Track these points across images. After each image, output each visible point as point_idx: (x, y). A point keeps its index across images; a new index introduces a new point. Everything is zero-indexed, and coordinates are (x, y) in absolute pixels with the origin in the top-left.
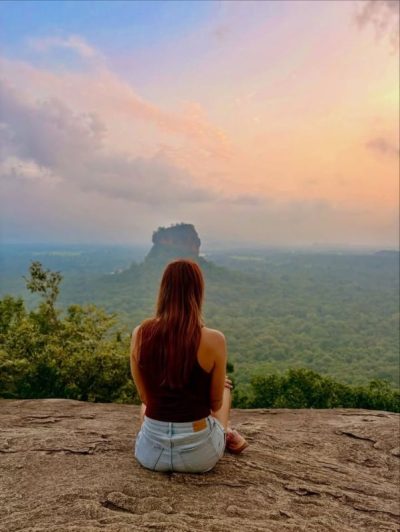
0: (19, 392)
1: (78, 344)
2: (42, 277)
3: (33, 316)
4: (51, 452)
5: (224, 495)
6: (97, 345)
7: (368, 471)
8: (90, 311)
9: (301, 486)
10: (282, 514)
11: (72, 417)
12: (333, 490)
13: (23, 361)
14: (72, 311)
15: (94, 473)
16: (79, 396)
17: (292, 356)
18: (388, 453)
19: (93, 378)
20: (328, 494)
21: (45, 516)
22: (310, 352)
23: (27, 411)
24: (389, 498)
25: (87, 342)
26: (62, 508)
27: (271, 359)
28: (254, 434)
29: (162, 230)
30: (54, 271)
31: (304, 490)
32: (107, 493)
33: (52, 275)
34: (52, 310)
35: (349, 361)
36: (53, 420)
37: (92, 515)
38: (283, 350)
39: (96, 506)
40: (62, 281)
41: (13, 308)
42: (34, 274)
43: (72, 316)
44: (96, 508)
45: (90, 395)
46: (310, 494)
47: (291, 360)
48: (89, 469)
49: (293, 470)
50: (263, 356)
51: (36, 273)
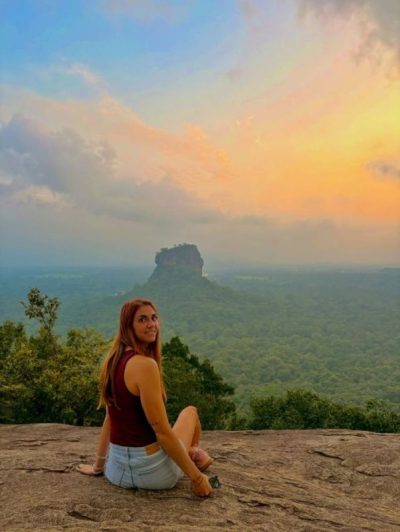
0: (16, 417)
1: (75, 369)
2: (40, 304)
3: (32, 340)
4: (31, 470)
5: (180, 506)
6: (93, 369)
7: (330, 486)
8: (88, 336)
9: (254, 499)
10: (229, 522)
11: (58, 440)
12: (284, 502)
13: (19, 386)
14: (72, 335)
15: (66, 489)
16: (75, 421)
17: (298, 376)
18: (354, 470)
19: (90, 402)
20: (278, 505)
21: (17, 523)
22: (316, 373)
23: (17, 434)
24: (337, 509)
25: (84, 367)
26: (33, 516)
27: (277, 380)
28: (228, 453)
29: (165, 251)
30: (52, 297)
31: (256, 502)
32: (75, 505)
33: (50, 301)
34: (50, 335)
35: (356, 381)
36: (39, 443)
37: (58, 521)
38: (289, 371)
39: (63, 514)
40: (60, 306)
41: (13, 334)
42: (32, 301)
43: (73, 340)
44: (63, 516)
45: (86, 419)
46: (261, 505)
47: (297, 380)
48: (62, 485)
49: (252, 485)
50: (269, 378)
51: (34, 300)
